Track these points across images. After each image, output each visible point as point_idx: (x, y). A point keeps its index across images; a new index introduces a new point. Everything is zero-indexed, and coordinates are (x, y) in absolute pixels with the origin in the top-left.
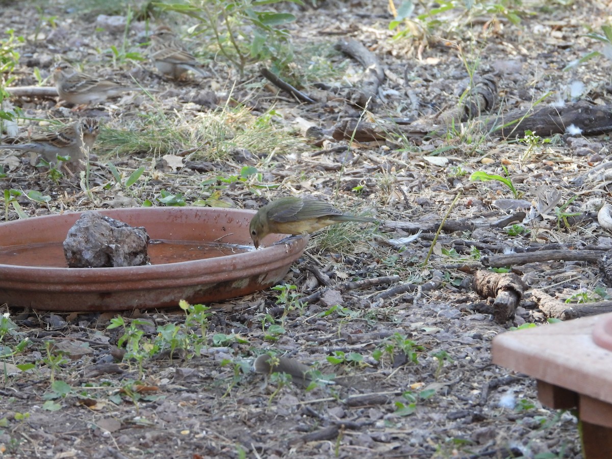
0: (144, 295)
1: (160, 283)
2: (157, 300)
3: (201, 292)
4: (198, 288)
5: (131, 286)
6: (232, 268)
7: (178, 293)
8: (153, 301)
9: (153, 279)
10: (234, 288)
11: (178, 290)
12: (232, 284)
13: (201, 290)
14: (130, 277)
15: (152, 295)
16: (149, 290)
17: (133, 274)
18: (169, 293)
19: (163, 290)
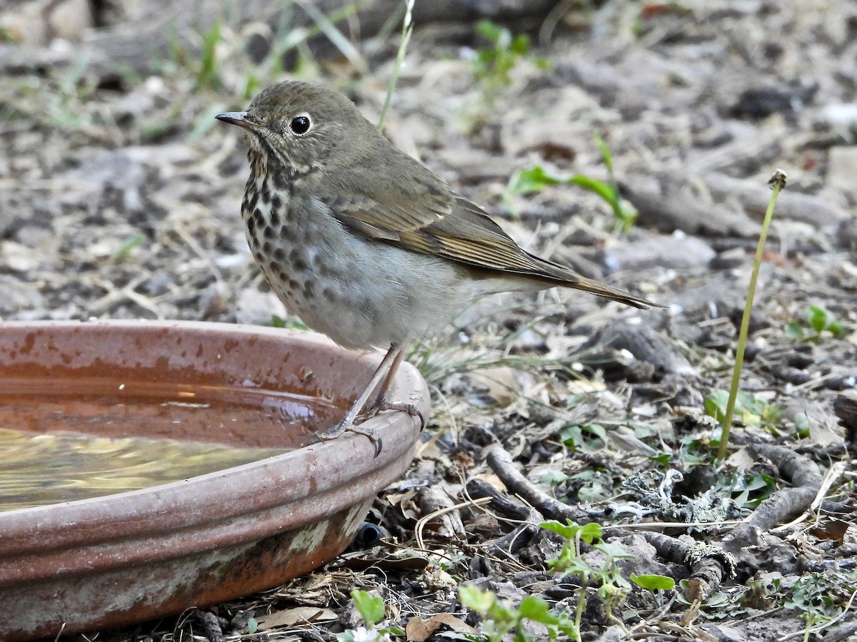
0: (62, 596)
1: (118, 554)
2: (95, 608)
3: (216, 573)
4: (210, 561)
5: (32, 568)
6: (306, 488)
7: (157, 579)
8: (84, 611)
9: (99, 542)
10: (294, 552)
11: (158, 571)
12: (290, 541)
13: (214, 567)
14: (34, 541)
15: (85, 594)
16: (78, 578)
17: (44, 532)
18: (132, 582)
19: (116, 575)
